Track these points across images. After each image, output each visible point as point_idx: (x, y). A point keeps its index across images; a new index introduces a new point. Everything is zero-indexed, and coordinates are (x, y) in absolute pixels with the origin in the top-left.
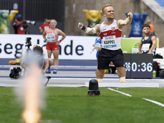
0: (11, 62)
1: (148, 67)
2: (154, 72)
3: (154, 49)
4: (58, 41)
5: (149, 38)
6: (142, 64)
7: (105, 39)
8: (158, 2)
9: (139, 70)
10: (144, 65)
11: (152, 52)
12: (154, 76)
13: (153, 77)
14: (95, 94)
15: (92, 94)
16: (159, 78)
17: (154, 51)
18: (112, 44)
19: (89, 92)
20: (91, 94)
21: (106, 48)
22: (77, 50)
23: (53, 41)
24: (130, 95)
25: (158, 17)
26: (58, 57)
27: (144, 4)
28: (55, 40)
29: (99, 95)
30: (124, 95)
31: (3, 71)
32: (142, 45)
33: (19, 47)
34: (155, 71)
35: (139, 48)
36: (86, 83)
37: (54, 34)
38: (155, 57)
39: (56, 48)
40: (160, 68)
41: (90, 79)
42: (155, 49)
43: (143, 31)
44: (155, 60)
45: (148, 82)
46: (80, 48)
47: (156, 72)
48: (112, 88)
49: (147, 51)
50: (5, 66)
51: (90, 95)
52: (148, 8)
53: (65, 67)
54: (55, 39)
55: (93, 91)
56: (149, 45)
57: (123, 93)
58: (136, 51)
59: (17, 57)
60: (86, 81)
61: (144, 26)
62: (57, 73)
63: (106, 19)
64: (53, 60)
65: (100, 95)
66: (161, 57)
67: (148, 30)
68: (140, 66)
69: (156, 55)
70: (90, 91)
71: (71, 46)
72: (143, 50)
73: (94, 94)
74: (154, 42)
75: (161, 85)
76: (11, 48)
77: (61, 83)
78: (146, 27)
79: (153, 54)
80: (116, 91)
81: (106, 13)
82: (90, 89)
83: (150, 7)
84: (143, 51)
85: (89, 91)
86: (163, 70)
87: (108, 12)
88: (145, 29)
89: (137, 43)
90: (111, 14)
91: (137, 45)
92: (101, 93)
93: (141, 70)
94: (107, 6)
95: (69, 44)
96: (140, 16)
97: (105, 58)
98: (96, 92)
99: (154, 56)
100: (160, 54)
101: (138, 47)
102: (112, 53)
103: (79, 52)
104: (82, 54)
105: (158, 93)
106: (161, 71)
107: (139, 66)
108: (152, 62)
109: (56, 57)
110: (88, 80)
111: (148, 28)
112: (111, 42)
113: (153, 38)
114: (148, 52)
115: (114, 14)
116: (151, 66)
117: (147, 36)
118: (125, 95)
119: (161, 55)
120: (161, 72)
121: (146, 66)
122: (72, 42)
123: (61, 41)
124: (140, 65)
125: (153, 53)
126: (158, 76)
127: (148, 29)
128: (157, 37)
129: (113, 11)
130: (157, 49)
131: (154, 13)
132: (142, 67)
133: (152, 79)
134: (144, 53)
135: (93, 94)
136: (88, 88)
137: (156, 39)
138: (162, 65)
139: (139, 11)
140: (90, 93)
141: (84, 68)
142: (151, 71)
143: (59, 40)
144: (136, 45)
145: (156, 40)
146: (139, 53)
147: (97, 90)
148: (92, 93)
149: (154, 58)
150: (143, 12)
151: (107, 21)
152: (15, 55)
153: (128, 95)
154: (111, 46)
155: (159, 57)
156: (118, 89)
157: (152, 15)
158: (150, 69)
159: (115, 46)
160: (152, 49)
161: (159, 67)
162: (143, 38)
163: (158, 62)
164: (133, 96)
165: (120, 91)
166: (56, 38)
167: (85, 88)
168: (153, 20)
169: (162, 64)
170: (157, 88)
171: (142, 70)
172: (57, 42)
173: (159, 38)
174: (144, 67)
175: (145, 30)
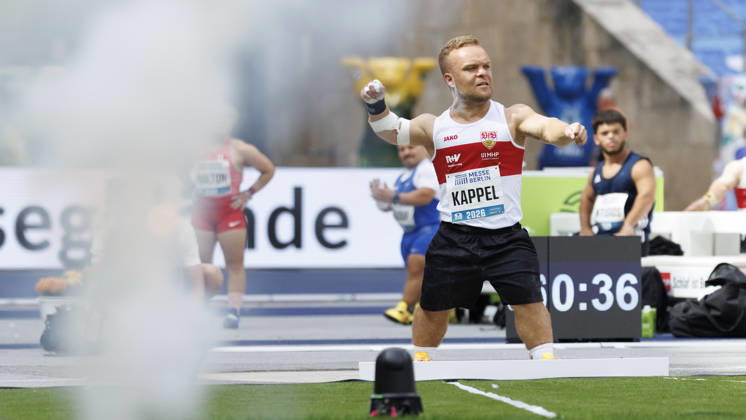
0: (44, 283)
1: (621, 291)
2: (648, 310)
3: (646, 214)
4: (244, 193)
5: (620, 171)
6: (596, 280)
7: (457, 183)
8: (655, 19)
9: (583, 306)
10: (602, 284)
11: (636, 226)
12: (648, 328)
13: (644, 334)
14: (401, 412)
15: (389, 412)
16: (670, 335)
17: (643, 222)
18: (485, 203)
19: (374, 404)
20: (384, 411)
21: (459, 220)
22: (320, 227)
23: (220, 190)
24: (549, 409)
25: (658, 81)
26: (241, 259)
27: (600, 28)
28: (227, 188)
29: (417, 413)
30: (523, 410)
31: (12, 324)
32: (592, 200)
33: (76, 220)
34: (652, 307)
35: (581, 212)
36: (361, 365)
37: (226, 164)
38: (648, 249)
39: (233, 220)
40: (670, 294)
41: (379, 348)
42: (650, 215)
43: (597, 143)
44: (647, 261)
45: (621, 354)
46: (332, 219)
47: (654, 310)
48: (474, 383)
49: (613, 224)
50: (22, 302)
51: (382, 415)
52: (614, 46)
53: (272, 302)
54: (228, 182)
55: (391, 399)
56: (623, 197)
57: (519, 404)
58: (567, 224)
59: (70, 264)
60: (364, 356)
61: (599, 119)
62: (240, 325)
63: (456, 99)
64: (223, 270)
65: (421, 415)
66: (674, 250)
67: (618, 138)
68: (588, 287)
69: (652, 242)
70: (380, 396)
71: (297, 212)
72: (600, 219)
73: (398, 408)
74: (643, 187)
75: (678, 365)
76: (46, 224)
77: (259, 368)
78: (609, 122)
79: (640, 238)
80: (490, 395)
81: (458, 75)
82: (378, 390)
83: (624, 39)
84: (597, 224)
85: (374, 396)
86: (683, 305)
87: (467, 69)
88: (605, 133)
89: (573, 191)
90: (478, 80)
91: (572, 200)
92: (425, 403)
93: (590, 306)
94: (461, 46)
95: (289, 202)
96: (581, 78)
97: (459, 261)
98: (407, 403)
99: (644, 245)
100: (670, 235)
101: (576, 207)
102: (488, 242)
103: (332, 236)
104: (342, 244)
105: (664, 402)
106: (676, 306)
107: (583, 287)
108: (635, 268)
109: (234, 259)
110: (371, 351)
111: (617, 126)
112: (479, 193)
113: (639, 169)
114: (618, 227)
115: (487, 75)
116: (634, 286)
117: (612, 162)
118: (529, 412)
119: (675, 240)
120: (676, 312)
121: (613, 290)
122: (298, 193)
123: (252, 191)
124: (589, 282)
125: (641, 234)
126: (665, 327)
127: (616, 132)
128: (657, 165)
129: (486, 66)
130: (655, 214)
131: (642, 67)
132: (594, 292)
133: (638, 340)
134: (601, 232)
135: (393, 409)
136: (372, 386)
137: (651, 174)
138: (680, 281)
139: (579, 59)
140: (381, 406)
141: (353, 300)
142: (636, 308)
143: (244, 187)
144: (566, 202)
145: (650, 179)
146: (582, 234)
147: (411, 395)
148: (390, 405)
149: (644, 255)
150: (595, 63)
151: (462, 106)
152: (63, 256)
153: (538, 410)
154: (483, 212)
155: (668, 247)
156: (495, 386)
157: (632, 71)
158: (628, 298)
159: (501, 209)
160: (637, 217)
161: (665, 289)
162: (598, 171)
163: (662, 269)
164: (563, 417)
165: (507, 394)
166: (232, 178)
167: (360, 384)
168: (638, 94)
169: (678, 279)
170: (661, 378)
171: (596, 303)
172: (239, 194)
173: (661, 169)
174: (603, 290)
175: (606, 137)
